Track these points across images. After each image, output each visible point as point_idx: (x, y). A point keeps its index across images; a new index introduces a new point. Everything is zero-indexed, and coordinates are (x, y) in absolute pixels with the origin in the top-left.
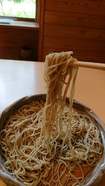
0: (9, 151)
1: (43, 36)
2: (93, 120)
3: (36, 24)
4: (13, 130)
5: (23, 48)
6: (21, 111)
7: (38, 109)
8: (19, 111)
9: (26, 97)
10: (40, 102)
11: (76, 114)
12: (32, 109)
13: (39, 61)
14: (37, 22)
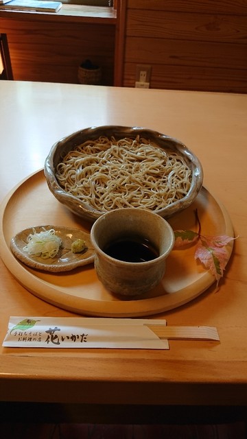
0: (69, 186)
1: (125, 36)
2: (187, 161)
3: (111, 11)
4: (73, 166)
5: (82, 66)
6: (82, 148)
7: (107, 147)
8: (80, 148)
9: (88, 129)
10: (110, 139)
11: (164, 154)
12: (98, 146)
13: (117, 86)
14: (112, 6)
